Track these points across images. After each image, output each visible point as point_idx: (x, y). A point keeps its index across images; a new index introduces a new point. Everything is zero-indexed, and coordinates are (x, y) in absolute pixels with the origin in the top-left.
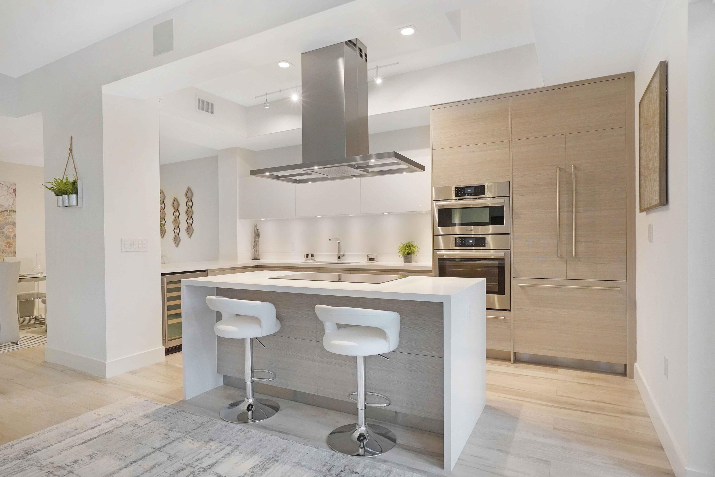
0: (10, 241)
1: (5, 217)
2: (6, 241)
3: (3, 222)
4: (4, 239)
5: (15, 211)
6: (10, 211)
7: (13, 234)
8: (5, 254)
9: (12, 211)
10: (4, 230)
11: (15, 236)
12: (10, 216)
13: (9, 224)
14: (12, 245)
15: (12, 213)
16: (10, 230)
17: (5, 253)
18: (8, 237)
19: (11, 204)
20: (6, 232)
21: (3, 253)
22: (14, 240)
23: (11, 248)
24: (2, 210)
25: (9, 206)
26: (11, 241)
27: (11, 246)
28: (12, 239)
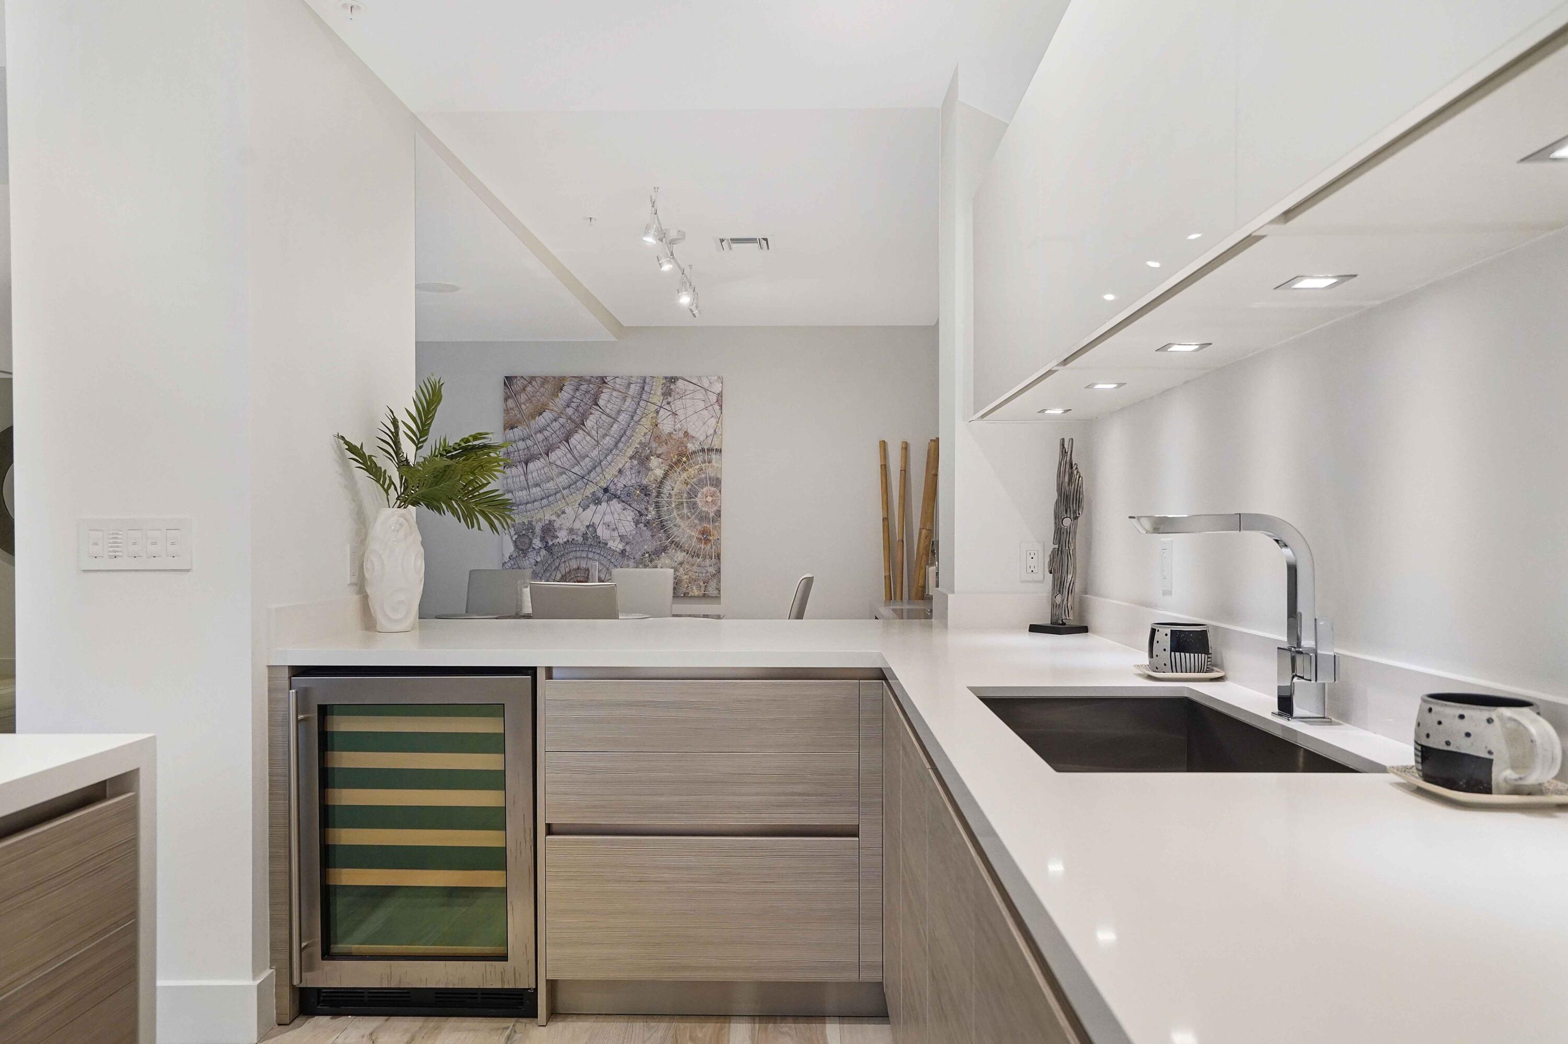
0: (708, 526)
1: (697, 467)
2: (699, 528)
3: (695, 480)
4: (696, 521)
5: (719, 451)
6: (708, 450)
7: (715, 508)
8: (698, 560)
9: (712, 450)
10: (697, 499)
11: (718, 514)
12: (709, 463)
13: (706, 485)
14: (711, 538)
15: (714, 456)
16: (709, 499)
17: (698, 556)
18: (703, 517)
19: (711, 431)
20: (700, 504)
21: (693, 556)
22: (716, 524)
23: (710, 544)
24: (694, 449)
25: (707, 437)
26: (710, 526)
27: (710, 540)
28: (712, 521)
